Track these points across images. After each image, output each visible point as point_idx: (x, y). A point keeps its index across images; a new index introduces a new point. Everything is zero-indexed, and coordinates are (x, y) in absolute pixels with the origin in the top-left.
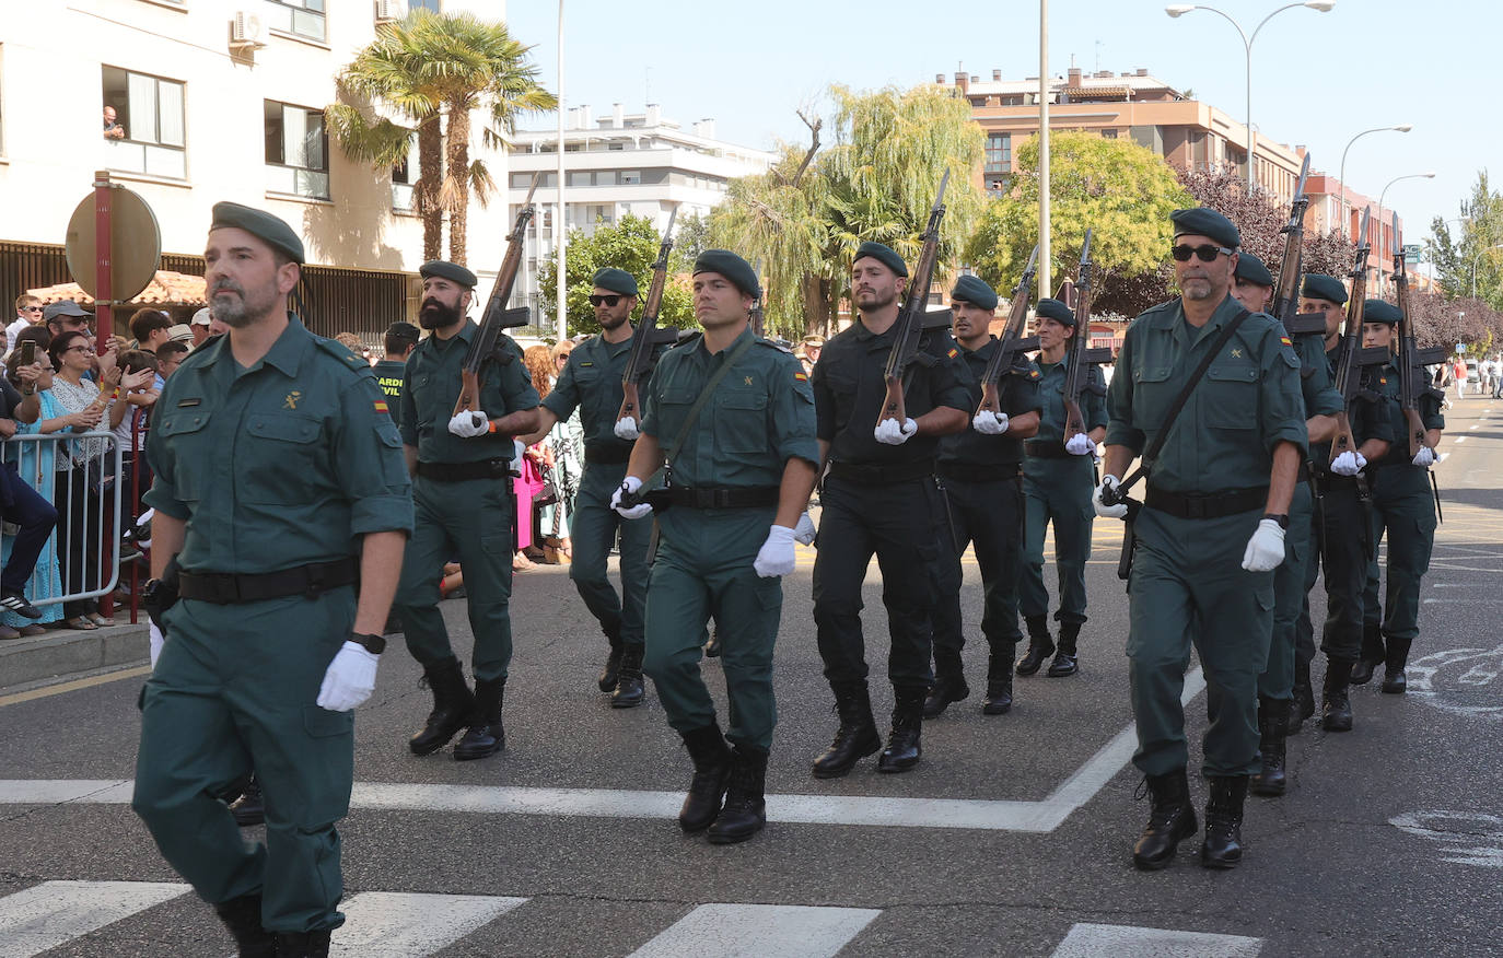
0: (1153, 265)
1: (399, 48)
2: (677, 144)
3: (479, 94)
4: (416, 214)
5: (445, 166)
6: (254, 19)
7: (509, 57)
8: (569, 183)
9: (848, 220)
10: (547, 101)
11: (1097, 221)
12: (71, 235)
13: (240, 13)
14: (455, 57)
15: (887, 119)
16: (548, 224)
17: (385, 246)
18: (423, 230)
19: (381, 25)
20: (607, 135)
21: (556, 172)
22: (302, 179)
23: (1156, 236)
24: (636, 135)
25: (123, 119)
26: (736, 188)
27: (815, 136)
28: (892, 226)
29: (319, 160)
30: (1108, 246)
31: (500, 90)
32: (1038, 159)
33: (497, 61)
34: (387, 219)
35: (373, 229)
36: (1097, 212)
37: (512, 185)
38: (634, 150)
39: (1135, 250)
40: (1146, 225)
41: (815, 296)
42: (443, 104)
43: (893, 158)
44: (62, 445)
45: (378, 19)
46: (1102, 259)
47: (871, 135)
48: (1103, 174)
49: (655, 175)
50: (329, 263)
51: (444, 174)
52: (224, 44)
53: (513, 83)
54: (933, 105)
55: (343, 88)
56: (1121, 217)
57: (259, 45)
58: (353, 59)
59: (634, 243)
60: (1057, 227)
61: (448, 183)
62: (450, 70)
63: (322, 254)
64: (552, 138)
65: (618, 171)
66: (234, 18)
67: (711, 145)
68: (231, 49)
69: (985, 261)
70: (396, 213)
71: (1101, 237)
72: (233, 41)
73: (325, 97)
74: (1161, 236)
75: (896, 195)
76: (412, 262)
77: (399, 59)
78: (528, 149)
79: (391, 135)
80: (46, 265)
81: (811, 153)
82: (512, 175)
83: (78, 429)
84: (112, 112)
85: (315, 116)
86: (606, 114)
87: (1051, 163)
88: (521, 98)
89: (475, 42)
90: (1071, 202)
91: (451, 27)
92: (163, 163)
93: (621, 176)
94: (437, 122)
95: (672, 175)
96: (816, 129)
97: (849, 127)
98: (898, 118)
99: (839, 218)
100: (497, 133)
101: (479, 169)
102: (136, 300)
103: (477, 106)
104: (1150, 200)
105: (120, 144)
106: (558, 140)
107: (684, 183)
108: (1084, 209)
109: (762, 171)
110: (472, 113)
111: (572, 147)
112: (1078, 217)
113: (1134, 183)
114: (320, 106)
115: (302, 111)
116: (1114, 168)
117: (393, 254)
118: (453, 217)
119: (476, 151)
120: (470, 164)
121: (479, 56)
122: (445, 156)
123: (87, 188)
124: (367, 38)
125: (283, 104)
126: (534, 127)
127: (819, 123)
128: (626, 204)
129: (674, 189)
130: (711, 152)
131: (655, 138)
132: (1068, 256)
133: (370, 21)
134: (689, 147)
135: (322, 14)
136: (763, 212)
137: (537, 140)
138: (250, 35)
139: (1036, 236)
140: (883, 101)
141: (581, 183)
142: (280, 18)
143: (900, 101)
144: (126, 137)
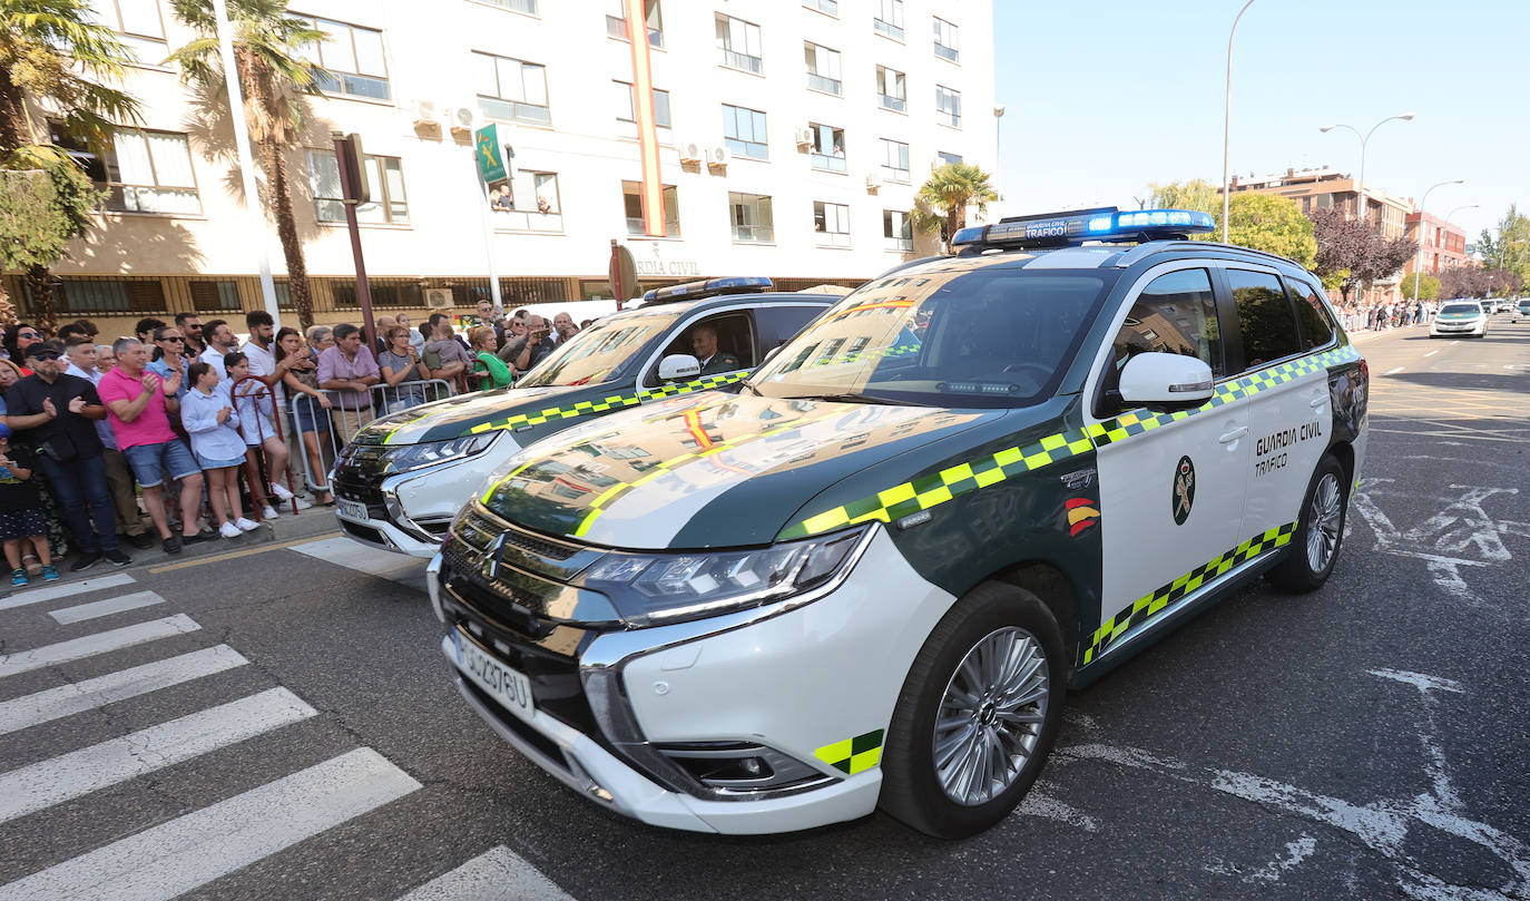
1: (940, 181)
3: (971, 198)
6: (878, 176)
7: (981, 180)
13: (872, 173)
14: (957, 183)
15: (1174, 196)
22: (901, 242)
25: (823, 223)
29: (908, 234)
31: (978, 196)
42: (956, 204)
52: (864, 188)
53: (985, 192)
55: (919, 204)
57: (880, 187)
58: (921, 189)
62: (958, 189)
66: (868, 176)
68: (868, 189)
72: (869, 186)
73: (909, 206)
77: (937, 186)
79: (936, 220)
85: (905, 215)
88: (988, 198)
92: (839, 240)
98: (1179, 196)
105: (821, 234)
114: (908, 211)
115: (900, 214)
121: (968, 181)
124: (927, 179)
125: (891, 211)
127: (1144, 202)
133: (930, 171)
135: (907, 170)
138: (874, 183)
142: (889, 174)
143: (1180, 187)
144: (824, 230)
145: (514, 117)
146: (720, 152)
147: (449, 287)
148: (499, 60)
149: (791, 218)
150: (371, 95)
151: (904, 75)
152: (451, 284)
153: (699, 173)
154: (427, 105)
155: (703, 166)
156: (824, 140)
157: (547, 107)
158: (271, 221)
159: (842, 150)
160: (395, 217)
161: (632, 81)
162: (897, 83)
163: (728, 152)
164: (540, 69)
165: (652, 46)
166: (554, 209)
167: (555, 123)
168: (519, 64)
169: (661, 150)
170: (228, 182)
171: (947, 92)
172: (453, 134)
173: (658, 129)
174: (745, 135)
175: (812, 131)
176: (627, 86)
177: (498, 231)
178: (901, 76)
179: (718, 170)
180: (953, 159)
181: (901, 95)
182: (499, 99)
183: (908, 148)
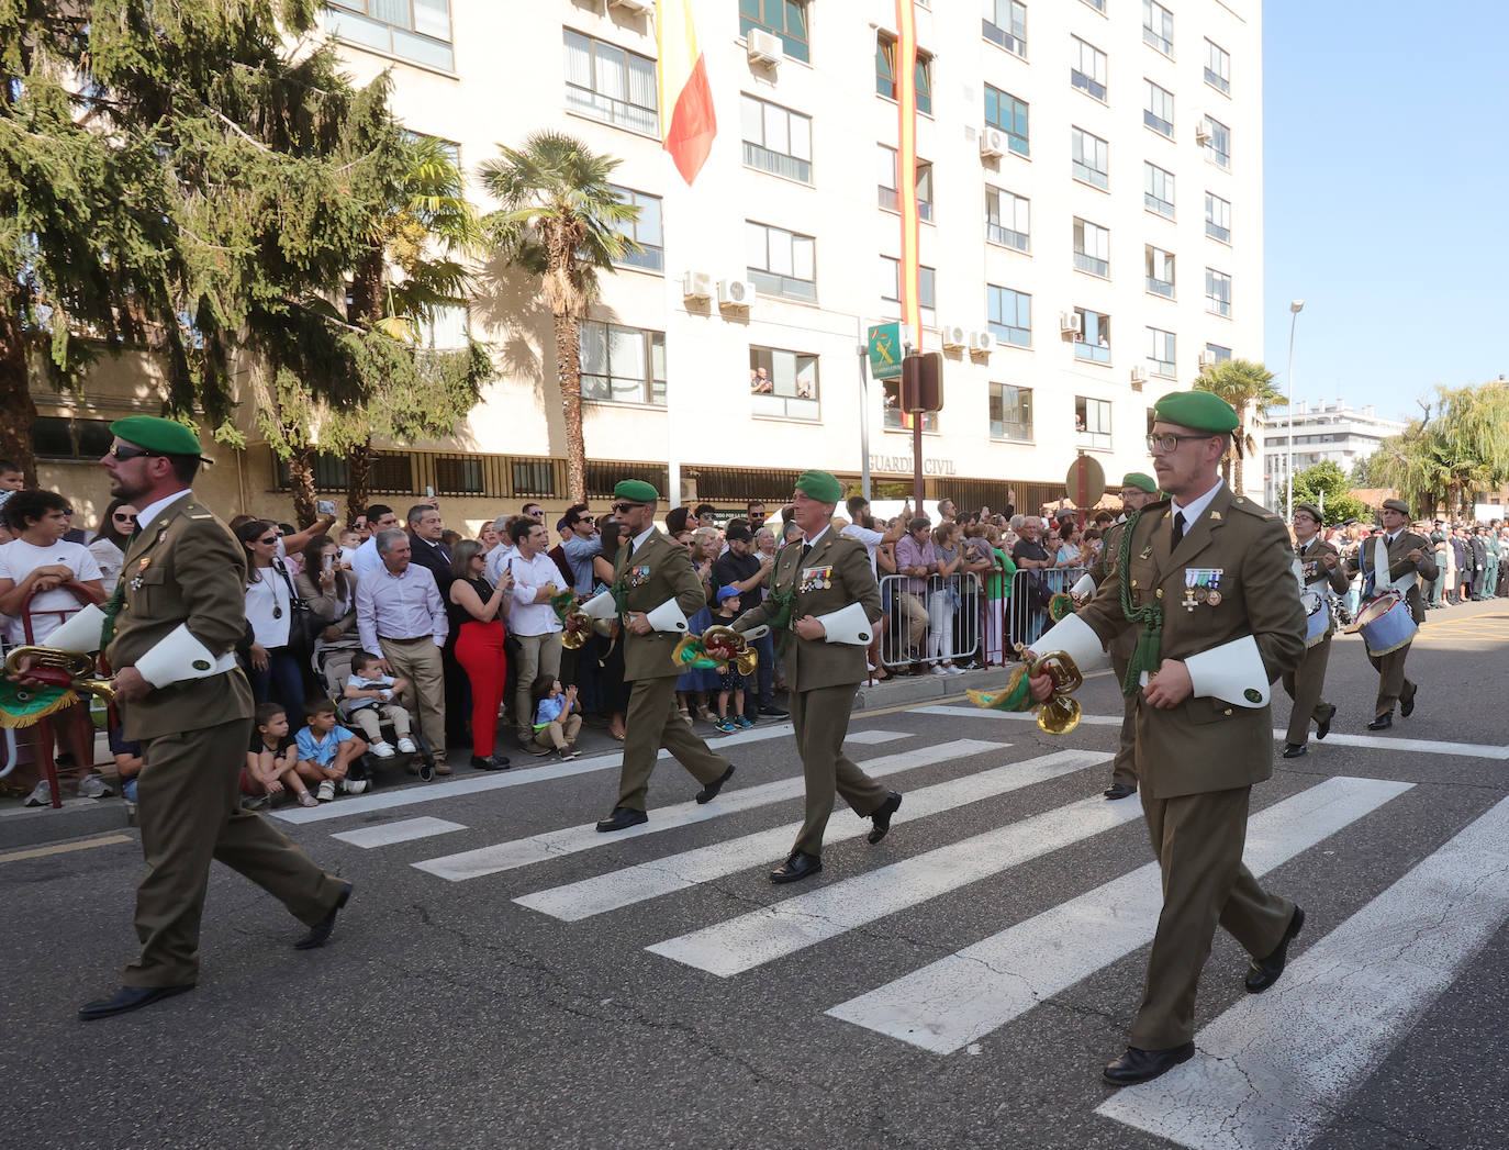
1: (1211, 379)
2: (1353, 420)
3: (1250, 400)
6: (1142, 369)
7: (1265, 380)
8: (1296, 442)
9: (1444, 459)
10: (1284, 401)
12: (1069, 479)
14: (1238, 382)
15: (1468, 403)
16: (1285, 465)
19: (1202, 366)
20: (1316, 417)
21: (1287, 437)
24: (1331, 416)
25: (1083, 420)
26: (1384, 443)
27: (1427, 413)
28: (1468, 463)
31: (1260, 397)
33: (1259, 382)
37: (1266, 444)
38: (1329, 424)
41: (1425, 502)
43: (1470, 425)
44: (1065, 573)
45: (1201, 364)
47: (1458, 412)
49: (1341, 437)
52: (1129, 382)
53: (1267, 393)
54: (1495, 394)
57: (1145, 381)
59: (1328, 474)
62: (1236, 388)
64: (1287, 419)
65: (1322, 435)
66: (1133, 369)
67: (1371, 420)
68: (1132, 384)
72: (1133, 380)
75: (1472, 445)
78: (1275, 425)
80: (1054, 491)
81: (1425, 422)
82: (1266, 439)
83: (1071, 566)
84: (1078, 417)
86: (1315, 406)
88: (1271, 400)
89: (1249, 374)
91: (1239, 367)
92: (1102, 441)
93: (1323, 438)
95: (1350, 437)
96: (1427, 409)
97: (1446, 407)
98: (1473, 401)
99: (1438, 459)
100: (1258, 418)
101: (1249, 438)
102: (1095, 508)
103: (1249, 406)
105: (1083, 433)
106: (1290, 420)
107: (1356, 440)
109: (1399, 433)
110: (1246, 410)
111: (1296, 424)
118: (1236, 463)
121: (1250, 381)
123: (1075, 457)
124: (1196, 374)
126: (1277, 414)
127: (1429, 406)
128: (1326, 453)
129: (1351, 444)
130: (1372, 424)
131: (1342, 417)
133: (1197, 366)
134: (1360, 421)
135: (1174, 364)
136: (1397, 456)
137: (1279, 421)
138: (1140, 377)
140: (1466, 392)
141: (1302, 442)
142: (1155, 367)
143: (1475, 392)
144: (1085, 429)
145: (780, 293)
146: (985, 337)
147: (693, 477)
148: (771, 231)
149: (1053, 415)
150: (645, 265)
151: (1173, 256)
152: (696, 473)
153: (961, 360)
154: (704, 278)
155: (966, 352)
156: (1091, 329)
157: (813, 282)
158: (539, 398)
159: (1107, 338)
160: (655, 397)
161: (899, 257)
162: (1166, 263)
163: (992, 337)
164: (810, 242)
165: (921, 220)
166: (812, 394)
167: (822, 301)
168: (789, 236)
169: (924, 333)
170: (503, 354)
171: (1217, 276)
172: (721, 309)
173: (923, 311)
174: (1009, 320)
175: (1078, 317)
176: (893, 263)
177: (756, 417)
178: (1170, 257)
179: (980, 357)
180: (1223, 352)
181: (1169, 279)
182: (767, 272)
183: (1175, 340)
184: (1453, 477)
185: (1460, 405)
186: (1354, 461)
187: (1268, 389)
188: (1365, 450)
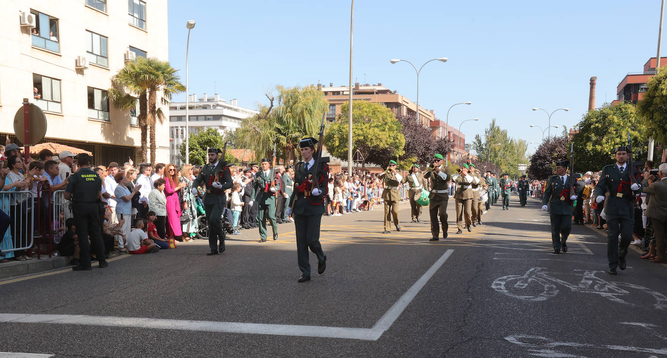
0: (387, 146)
1: (132, 70)
2: (225, 107)
3: (159, 85)
4: (138, 126)
5: (148, 110)
6: (84, 59)
7: (170, 73)
8: (190, 120)
9: (282, 131)
10: (182, 88)
11: (368, 131)
13: (79, 57)
14: (151, 73)
15: (297, 97)
16: (182, 133)
17: (128, 137)
18: (141, 132)
19: (126, 61)
20: (201, 104)
21: (185, 116)
22: (100, 113)
23: (388, 136)
24: (211, 104)
25: (40, 91)
26: (245, 122)
27: (272, 103)
28: (297, 134)
29: (106, 108)
30: (371, 139)
31: (166, 84)
32: (348, 110)
33: (166, 74)
34: (129, 128)
35: (124, 132)
36: (368, 128)
37: (171, 120)
38: (210, 109)
39: (381, 141)
40: (385, 132)
42: (147, 89)
43: (299, 110)
45: (126, 60)
46: (369, 143)
47: (291, 103)
48: (370, 115)
49: (217, 117)
50: (109, 142)
51: (148, 113)
52: (73, 67)
53: (171, 82)
54: (312, 93)
55: (114, 84)
56: (376, 130)
57: (86, 68)
58: (117, 73)
59: (211, 137)
60: (354, 132)
61: (149, 116)
62: (149, 77)
63: (106, 139)
64: (184, 104)
65: (206, 116)
66: (77, 59)
67: (236, 108)
68: (76, 69)
69: (330, 144)
70: (132, 126)
71: (369, 136)
72: (77, 66)
73: (108, 86)
74: (389, 136)
75: (299, 123)
76: (138, 143)
77: (132, 74)
78: (176, 108)
79: (130, 99)
81: (270, 108)
82: (170, 117)
84: (36, 89)
85: (104, 93)
86: (201, 97)
87: (353, 111)
88: (174, 87)
89: (158, 68)
90: (359, 124)
91: (150, 63)
92: (53, 107)
93: (206, 118)
94: (145, 95)
95: (223, 118)
96: (272, 100)
97: (283, 100)
98: (300, 97)
99: (279, 131)
100: (165, 99)
101: (159, 111)
103: (159, 90)
104: (386, 124)
105: (39, 100)
106: (186, 105)
107: (227, 120)
108: (364, 127)
109: (253, 115)
110: (157, 92)
111: (191, 108)
112: (362, 129)
113: (381, 118)
114: (106, 89)
115: (100, 91)
116: (374, 113)
117: (131, 140)
118: (151, 127)
119: (159, 105)
120: (156, 109)
121: (159, 73)
122: (148, 107)
124: (121, 66)
125: (94, 88)
127: (273, 98)
128: (209, 126)
129: (224, 122)
130: (236, 110)
131: (218, 105)
132: (358, 143)
133: (123, 61)
134: (229, 108)
135: (107, 58)
136: (254, 128)
137: (179, 105)
138: (82, 64)
139: (347, 136)
140: (295, 91)
141: (194, 120)
142: (93, 59)
143: (301, 91)
144: (41, 98)
156: (44, 27)
175: (34, 17)
180: (141, 53)
183: (107, 40)
184: (288, 142)
185: (291, 99)
186: (226, 133)
187: (172, 79)
188: (232, 126)
